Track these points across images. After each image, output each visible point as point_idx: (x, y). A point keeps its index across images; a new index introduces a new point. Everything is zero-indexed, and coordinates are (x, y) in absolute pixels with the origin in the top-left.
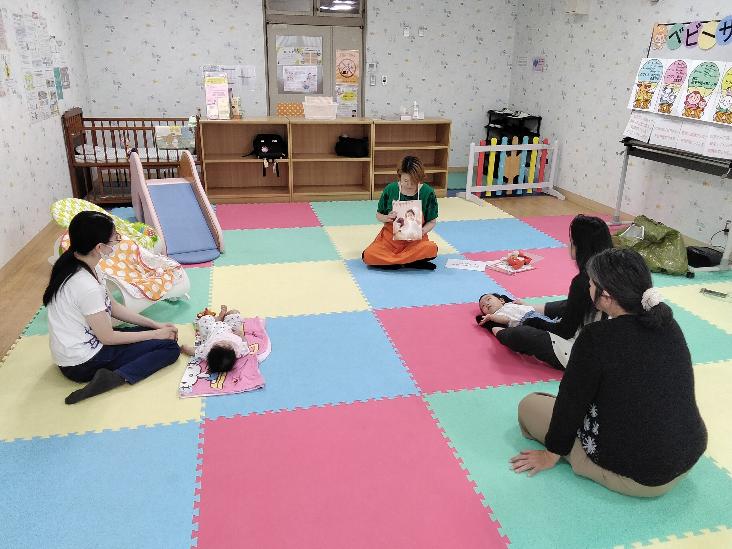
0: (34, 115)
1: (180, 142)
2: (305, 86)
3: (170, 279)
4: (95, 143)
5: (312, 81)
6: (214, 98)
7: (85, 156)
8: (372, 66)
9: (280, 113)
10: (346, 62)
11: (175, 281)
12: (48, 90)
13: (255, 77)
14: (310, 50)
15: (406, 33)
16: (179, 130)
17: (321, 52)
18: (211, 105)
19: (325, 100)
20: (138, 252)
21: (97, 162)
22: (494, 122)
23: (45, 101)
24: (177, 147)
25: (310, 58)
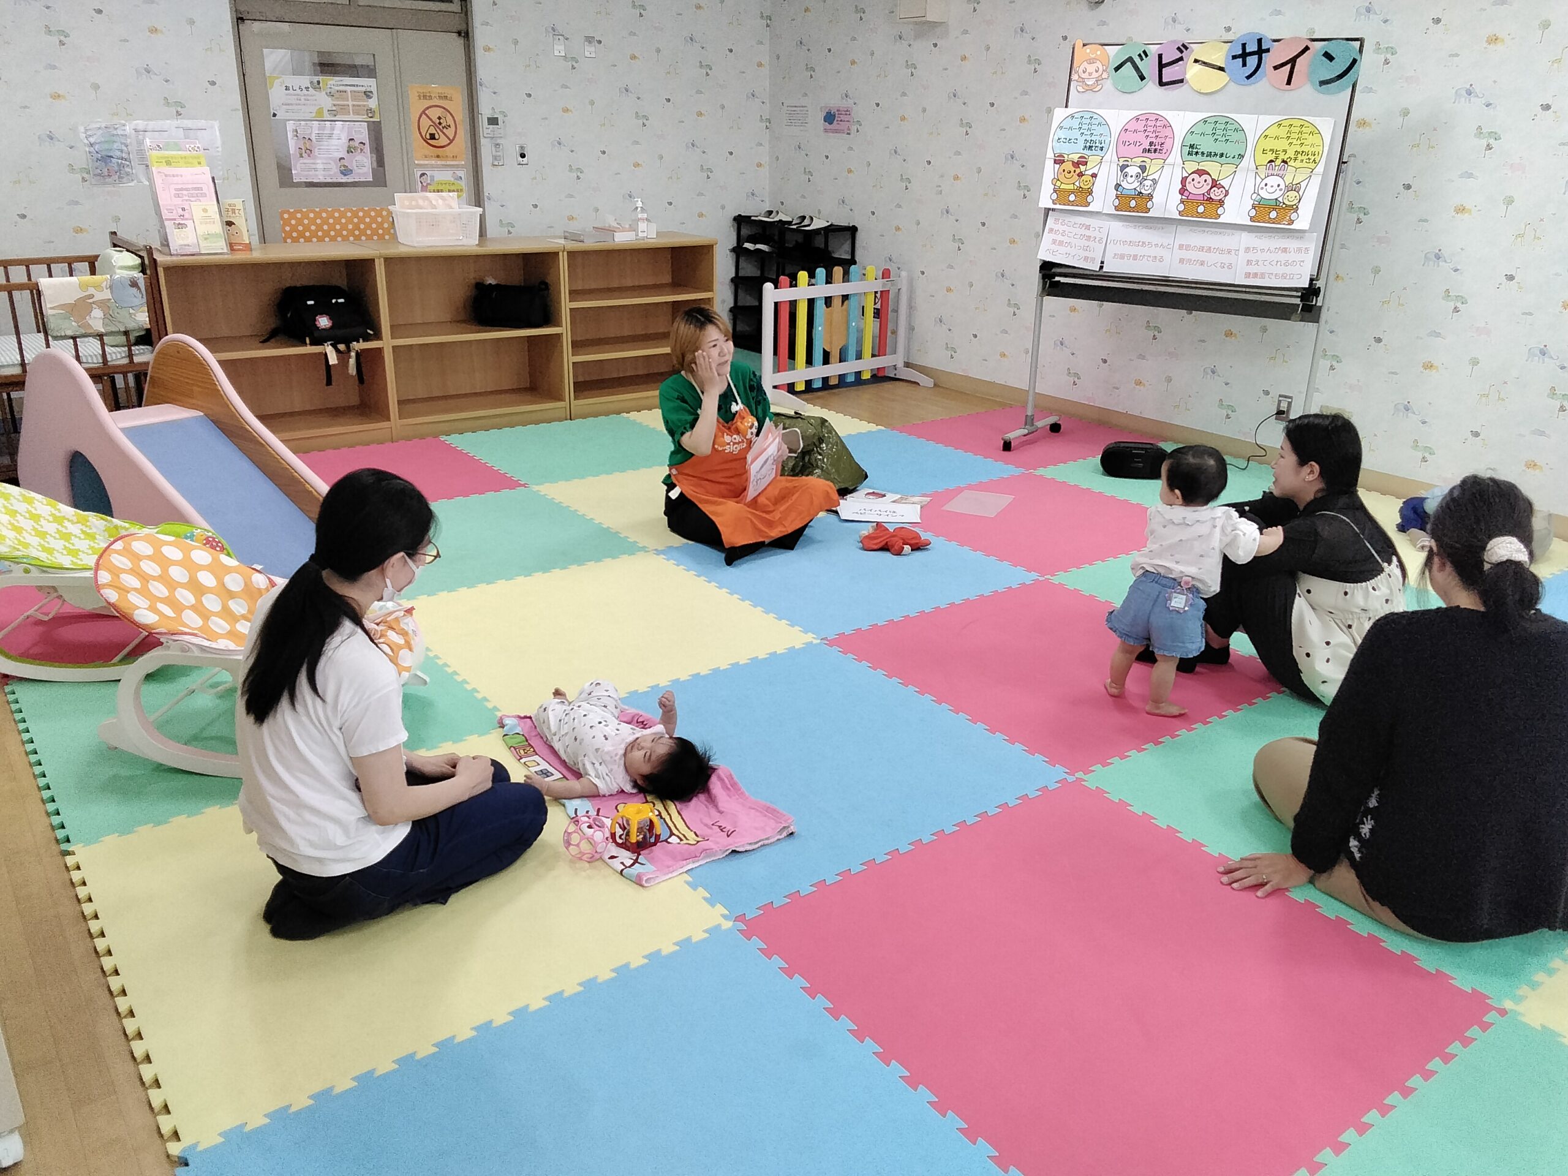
1: (108, 317)
2: (343, 168)
5: (358, 157)
6: (179, 201)
8: (493, 121)
9: (289, 235)
10: (434, 114)
13: (220, 149)
14: (347, 85)
15: (559, 49)
16: (104, 285)
17: (374, 89)
18: (175, 219)
19: (440, 202)
22: (753, 239)
24: (103, 330)
25: (350, 103)
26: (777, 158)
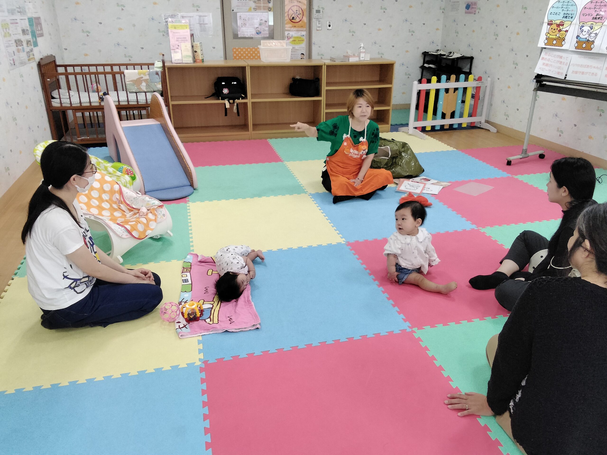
0: (12, 62)
1: (148, 86)
2: (257, 31)
3: (154, 218)
4: (69, 89)
5: (264, 27)
6: (177, 43)
7: (60, 100)
8: (318, 11)
9: (235, 58)
10: (295, 9)
11: (159, 220)
12: (24, 38)
13: (212, 24)
16: (146, 73)
18: (175, 50)
19: (279, 44)
20: (121, 192)
21: (72, 105)
22: (428, 63)
23: (21, 49)
24: (146, 90)
25: (262, 5)
26: (446, 26)
